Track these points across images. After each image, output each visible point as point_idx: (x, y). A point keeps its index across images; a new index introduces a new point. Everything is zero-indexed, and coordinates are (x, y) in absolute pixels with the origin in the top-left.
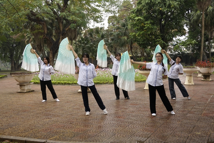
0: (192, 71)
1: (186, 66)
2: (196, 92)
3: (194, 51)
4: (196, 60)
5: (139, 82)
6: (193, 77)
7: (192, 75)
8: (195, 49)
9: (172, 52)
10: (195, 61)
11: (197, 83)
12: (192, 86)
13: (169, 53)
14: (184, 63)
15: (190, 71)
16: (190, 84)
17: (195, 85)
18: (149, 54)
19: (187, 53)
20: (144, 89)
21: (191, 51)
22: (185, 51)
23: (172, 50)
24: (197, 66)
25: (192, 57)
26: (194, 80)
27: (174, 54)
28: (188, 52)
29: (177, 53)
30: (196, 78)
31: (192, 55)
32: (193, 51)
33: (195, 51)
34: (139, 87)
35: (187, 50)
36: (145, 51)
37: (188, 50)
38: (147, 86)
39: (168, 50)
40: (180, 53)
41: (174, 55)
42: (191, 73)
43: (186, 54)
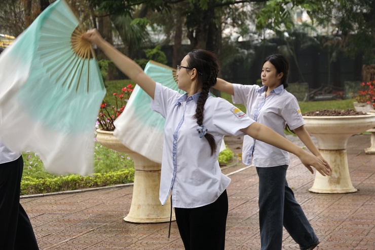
0: (343, 126)
1: (311, 99)
2: (366, 227)
3: (351, 28)
4: (360, 70)
5: (96, 185)
6: (348, 154)
7: (345, 146)
8: (355, 16)
9: (244, 31)
10: (357, 77)
11: (368, 182)
12: (345, 199)
13: (235, 35)
14: (304, 86)
15: (337, 126)
16: (338, 189)
17: (359, 193)
18: (139, 39)
19: (318, 37)
20: (126, 219)
21: (337, 25)
22: (305, 25)
23: (248, 22)
24: (363, 101)
25: (340, 54)
26: (354, 171)
27: (257, 39)
28: (321, 31)
29: (269, 33)
30: (360, 161)
31: (338, 44)
32: (343, 24)
33: (356, 26)
34: (100, 209)
35: (318, 19)
36: (119, 28)
37: (321, 22)
38: (139, 206)
39: (229, 21)
40: (286, 34)
41: (256, 48)
42: (342, 140)
43: (311, 39)
